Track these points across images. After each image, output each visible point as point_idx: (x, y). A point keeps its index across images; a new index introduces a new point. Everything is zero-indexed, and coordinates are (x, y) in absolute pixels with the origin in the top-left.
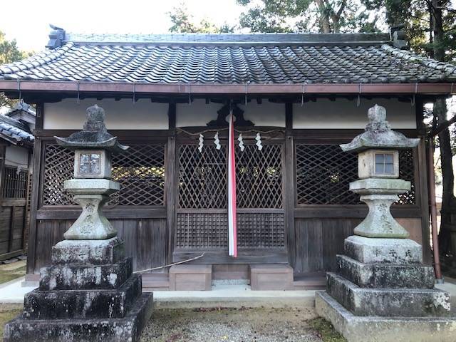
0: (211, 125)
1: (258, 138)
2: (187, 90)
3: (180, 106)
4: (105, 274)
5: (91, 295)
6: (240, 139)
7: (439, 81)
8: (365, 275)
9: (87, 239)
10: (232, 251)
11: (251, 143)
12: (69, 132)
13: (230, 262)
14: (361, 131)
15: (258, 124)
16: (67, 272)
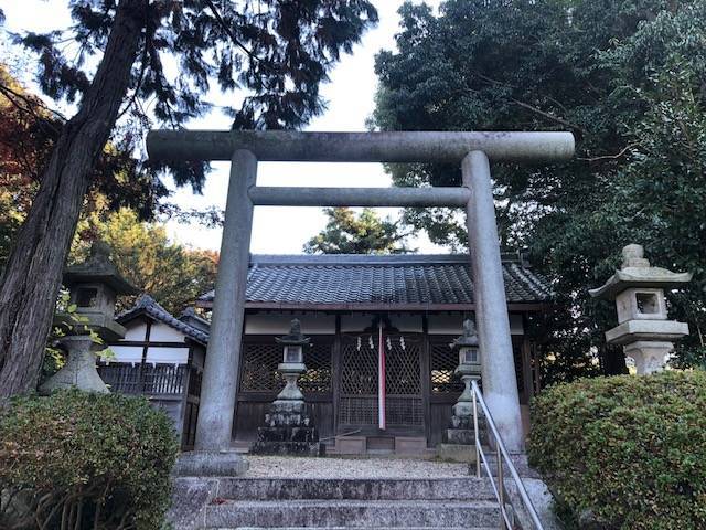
0: (366, 330)
1: (402, 340)
2: (351, 308)
3: (344, 317)
4: (303, 418)
5: (295, 430)
6: (388, 341)
7: (519, 302)
8: (456, 422)
9: (291, 399)
10: (382, 425)
11: (396, 344)
12: (281, 335)
13: (381, 434)
14: (457, 336)
15: (402, 330)
16: (281, 417)
